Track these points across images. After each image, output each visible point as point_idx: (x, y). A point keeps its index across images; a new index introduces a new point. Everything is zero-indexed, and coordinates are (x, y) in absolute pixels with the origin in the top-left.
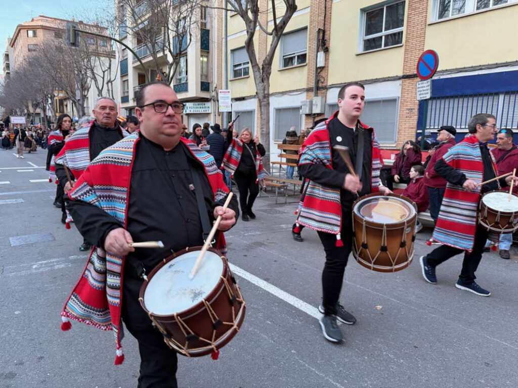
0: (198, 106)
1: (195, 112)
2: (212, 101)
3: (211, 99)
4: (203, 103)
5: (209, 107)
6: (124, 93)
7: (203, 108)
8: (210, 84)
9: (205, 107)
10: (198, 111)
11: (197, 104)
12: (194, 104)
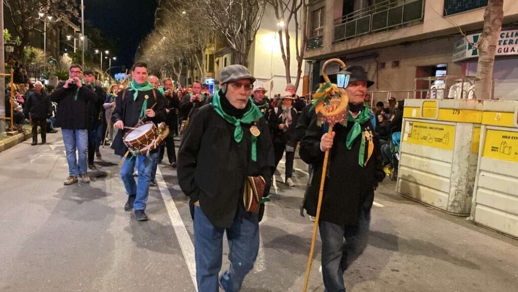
0: (514, 39)
1: (503, 53)
10: (513, 49)
11: (512, 33)
12: (504, 34)
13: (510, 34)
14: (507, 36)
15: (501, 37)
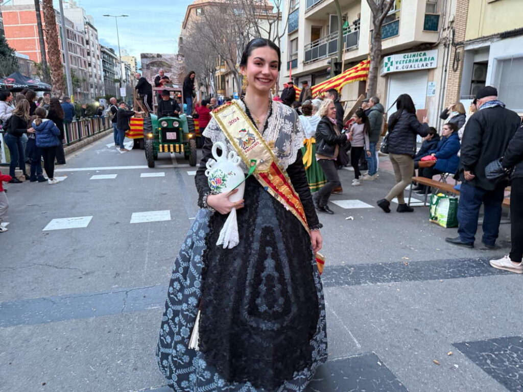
0: (412, 59)
1: (405, 70)
2: (442, 47)
3: (439, 43)
4: (423, 52)
5: (433, 59)
6: (291, 56)
7: (421, 60)
8: (440, 19)
9: (425, 59)
10: (411, 66)
11: (411, 55)
12: (405, 55)
13: (409, 56)
14: (408, 57)
15: (404, 58)
